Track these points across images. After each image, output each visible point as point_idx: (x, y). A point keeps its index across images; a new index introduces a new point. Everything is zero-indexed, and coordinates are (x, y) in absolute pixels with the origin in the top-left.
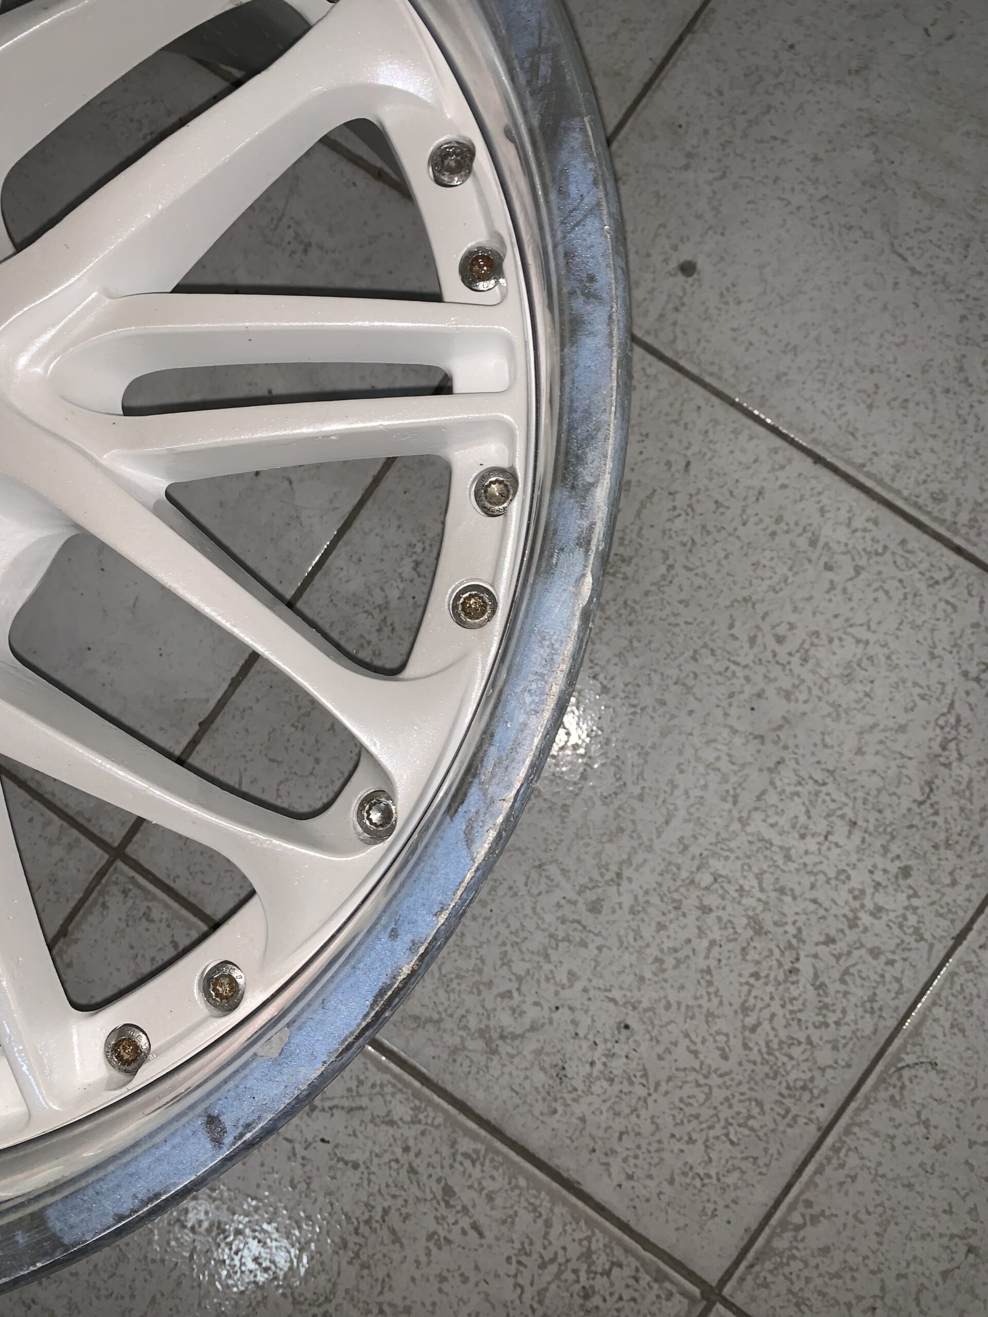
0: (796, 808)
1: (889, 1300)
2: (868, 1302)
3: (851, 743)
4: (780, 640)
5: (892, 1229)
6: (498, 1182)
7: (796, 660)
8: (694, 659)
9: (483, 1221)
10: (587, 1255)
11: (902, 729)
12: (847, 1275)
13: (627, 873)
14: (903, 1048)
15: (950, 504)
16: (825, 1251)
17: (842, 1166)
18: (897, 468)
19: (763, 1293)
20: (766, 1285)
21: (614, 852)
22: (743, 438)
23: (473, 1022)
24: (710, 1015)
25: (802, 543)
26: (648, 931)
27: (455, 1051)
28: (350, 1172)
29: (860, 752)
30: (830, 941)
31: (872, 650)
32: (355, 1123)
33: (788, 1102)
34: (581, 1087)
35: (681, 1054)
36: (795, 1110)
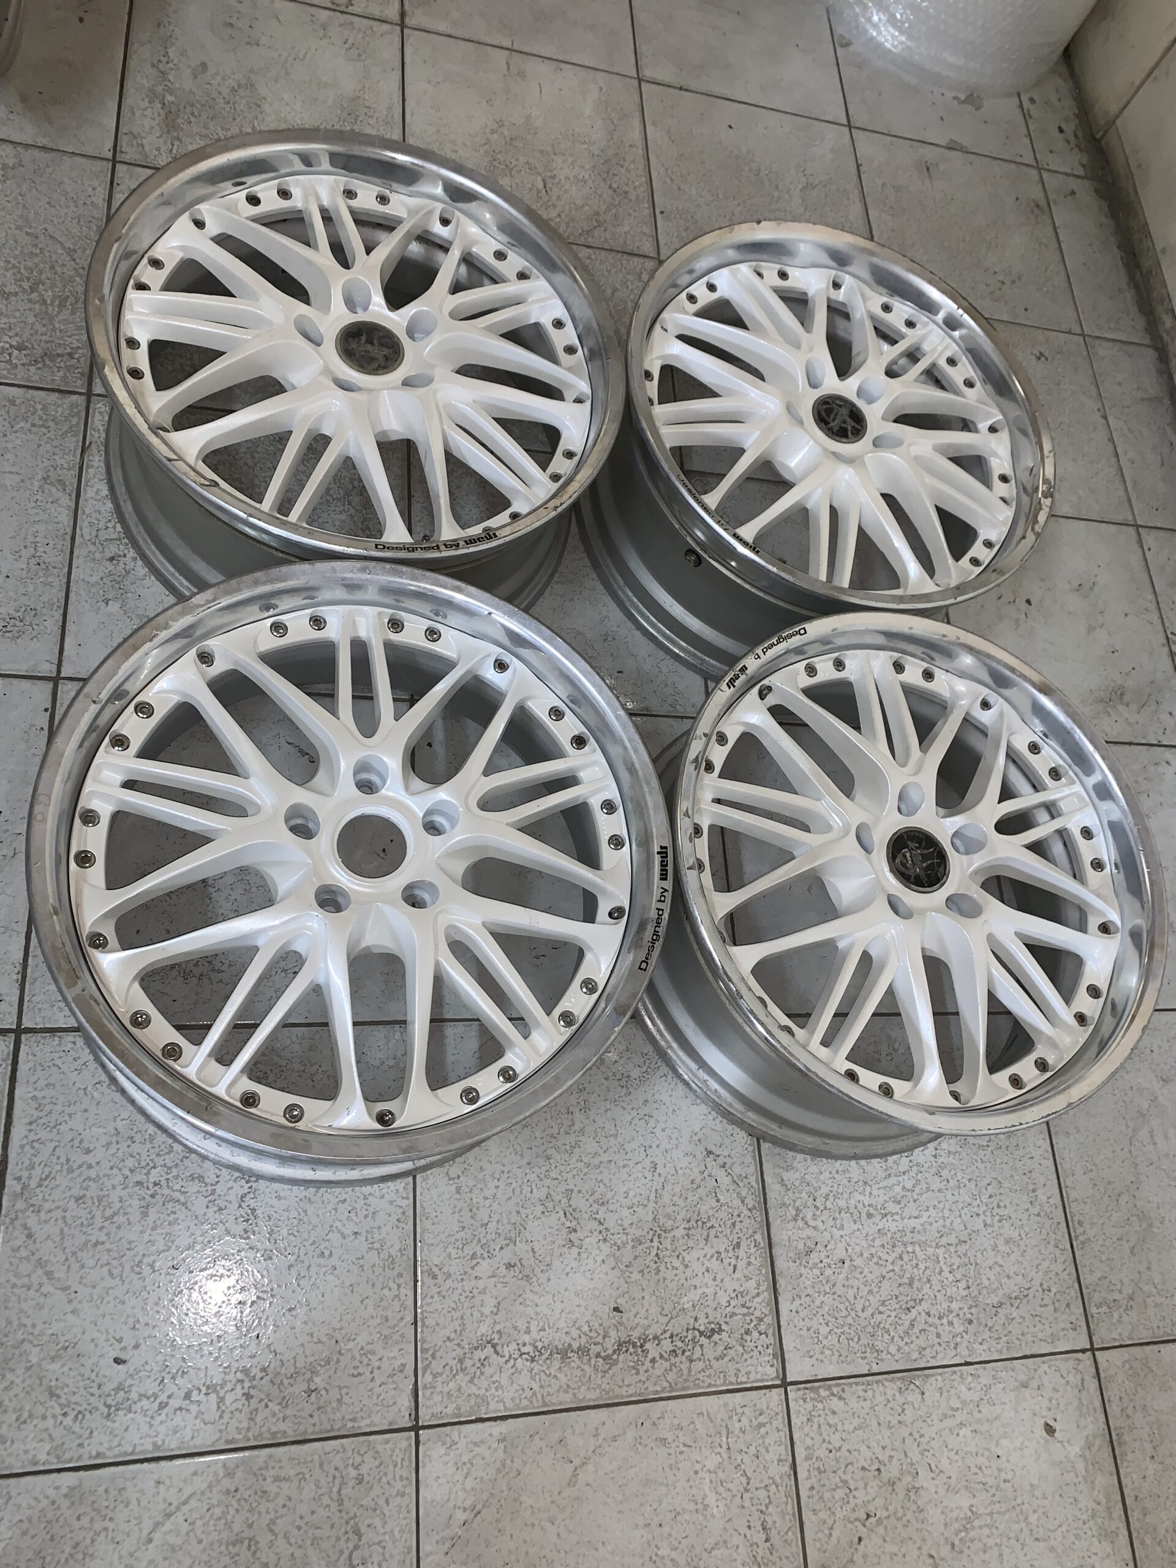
0: (957, 1262)
1: (838, 1454)
2: (830, 1447)
3: (990, 1263)
4: (999, 1206)
5: (860, 1432)
6: (757, 1263)
7: (997, 1218)
8: (970, 1180)
9: (739, 1267)
10: (761, 1320)
11: (1009, 1277)
12: (833, 1429)
13: (889, 1217)
14: (919, 1376)
15: (1082, 1229)
16: (834, 1413)
17: (866, 1391)
18: (1076, 1200)
19: (801, 1402)
20: (805, 1401)
21: (892, 1207)
22: (1042, 1136)
23: (798, 1203)
24: (870, 1292)
25: (1031, 1187)
26: (878, 1242)
27: (783, 1205)
28: (714, 1200)
29: (990, 1268)
30: (928, 1314)
31: (1021, 1243)
32: (732, 1187)
33: (868, 1350)
34: (810, 1265)
35: (851, 1293)
36: (868, 1354)
